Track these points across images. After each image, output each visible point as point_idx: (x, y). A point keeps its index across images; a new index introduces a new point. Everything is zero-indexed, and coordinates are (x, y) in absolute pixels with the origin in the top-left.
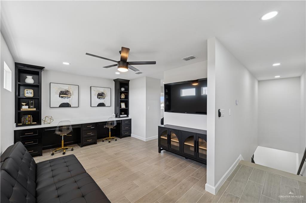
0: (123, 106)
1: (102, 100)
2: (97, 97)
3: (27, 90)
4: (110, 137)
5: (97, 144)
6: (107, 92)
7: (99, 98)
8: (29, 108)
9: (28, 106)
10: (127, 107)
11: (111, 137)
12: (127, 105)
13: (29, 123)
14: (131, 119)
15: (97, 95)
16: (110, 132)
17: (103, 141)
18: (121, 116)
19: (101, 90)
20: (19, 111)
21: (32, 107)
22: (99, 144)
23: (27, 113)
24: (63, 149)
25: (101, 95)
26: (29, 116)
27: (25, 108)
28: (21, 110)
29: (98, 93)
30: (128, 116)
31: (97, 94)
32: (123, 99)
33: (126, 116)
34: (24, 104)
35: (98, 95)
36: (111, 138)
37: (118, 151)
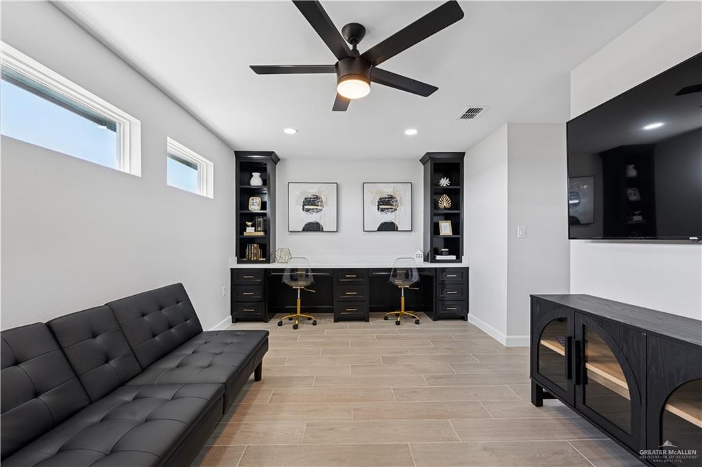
0: (446, 228)
1: (389, 214)
2: (377, 207)
3: (253, 199)
4: (403, 312)
5: (368, 321)
6: (403, 195)
7: (383, 210)
8: (255, 231)
9: (254, 228)
10: (459, 234)
11: (405, 310)
12: (457, 227)
13: (255, 258)
14: (468, 268)
15: (377, 204)
16: (403, 299)
17: (386, 318)
18: (438, 257)
19: (387, 191)
20: (242, 236)
21: (259, 229)
22: (372, 323)
23: (252, 240)
24: (298, 318)
25: (386, 203)
26: (255, 245)
27: (250, 231)
28: (245, 234)
29: (380, 199)
30: (459, 259)
31: (378, 199)
32: (445, 208)
33: (454, 257)
34: (250, 224)
35: (379, 202)
36: (406, 313)
37: (401, 353)
